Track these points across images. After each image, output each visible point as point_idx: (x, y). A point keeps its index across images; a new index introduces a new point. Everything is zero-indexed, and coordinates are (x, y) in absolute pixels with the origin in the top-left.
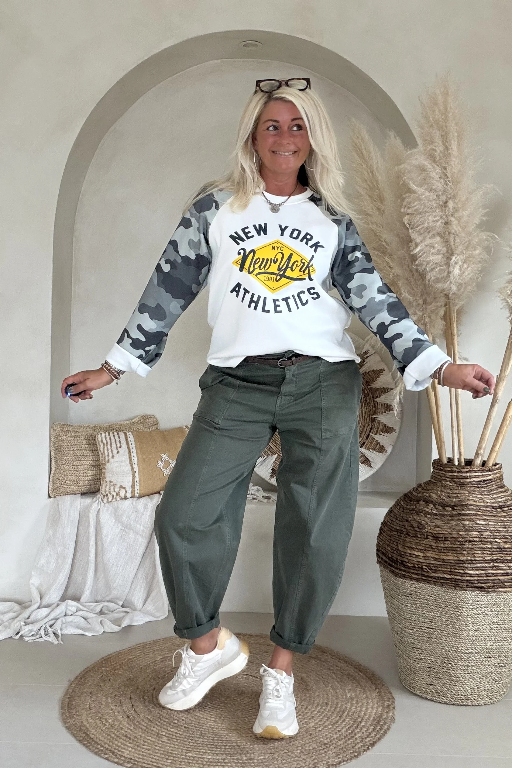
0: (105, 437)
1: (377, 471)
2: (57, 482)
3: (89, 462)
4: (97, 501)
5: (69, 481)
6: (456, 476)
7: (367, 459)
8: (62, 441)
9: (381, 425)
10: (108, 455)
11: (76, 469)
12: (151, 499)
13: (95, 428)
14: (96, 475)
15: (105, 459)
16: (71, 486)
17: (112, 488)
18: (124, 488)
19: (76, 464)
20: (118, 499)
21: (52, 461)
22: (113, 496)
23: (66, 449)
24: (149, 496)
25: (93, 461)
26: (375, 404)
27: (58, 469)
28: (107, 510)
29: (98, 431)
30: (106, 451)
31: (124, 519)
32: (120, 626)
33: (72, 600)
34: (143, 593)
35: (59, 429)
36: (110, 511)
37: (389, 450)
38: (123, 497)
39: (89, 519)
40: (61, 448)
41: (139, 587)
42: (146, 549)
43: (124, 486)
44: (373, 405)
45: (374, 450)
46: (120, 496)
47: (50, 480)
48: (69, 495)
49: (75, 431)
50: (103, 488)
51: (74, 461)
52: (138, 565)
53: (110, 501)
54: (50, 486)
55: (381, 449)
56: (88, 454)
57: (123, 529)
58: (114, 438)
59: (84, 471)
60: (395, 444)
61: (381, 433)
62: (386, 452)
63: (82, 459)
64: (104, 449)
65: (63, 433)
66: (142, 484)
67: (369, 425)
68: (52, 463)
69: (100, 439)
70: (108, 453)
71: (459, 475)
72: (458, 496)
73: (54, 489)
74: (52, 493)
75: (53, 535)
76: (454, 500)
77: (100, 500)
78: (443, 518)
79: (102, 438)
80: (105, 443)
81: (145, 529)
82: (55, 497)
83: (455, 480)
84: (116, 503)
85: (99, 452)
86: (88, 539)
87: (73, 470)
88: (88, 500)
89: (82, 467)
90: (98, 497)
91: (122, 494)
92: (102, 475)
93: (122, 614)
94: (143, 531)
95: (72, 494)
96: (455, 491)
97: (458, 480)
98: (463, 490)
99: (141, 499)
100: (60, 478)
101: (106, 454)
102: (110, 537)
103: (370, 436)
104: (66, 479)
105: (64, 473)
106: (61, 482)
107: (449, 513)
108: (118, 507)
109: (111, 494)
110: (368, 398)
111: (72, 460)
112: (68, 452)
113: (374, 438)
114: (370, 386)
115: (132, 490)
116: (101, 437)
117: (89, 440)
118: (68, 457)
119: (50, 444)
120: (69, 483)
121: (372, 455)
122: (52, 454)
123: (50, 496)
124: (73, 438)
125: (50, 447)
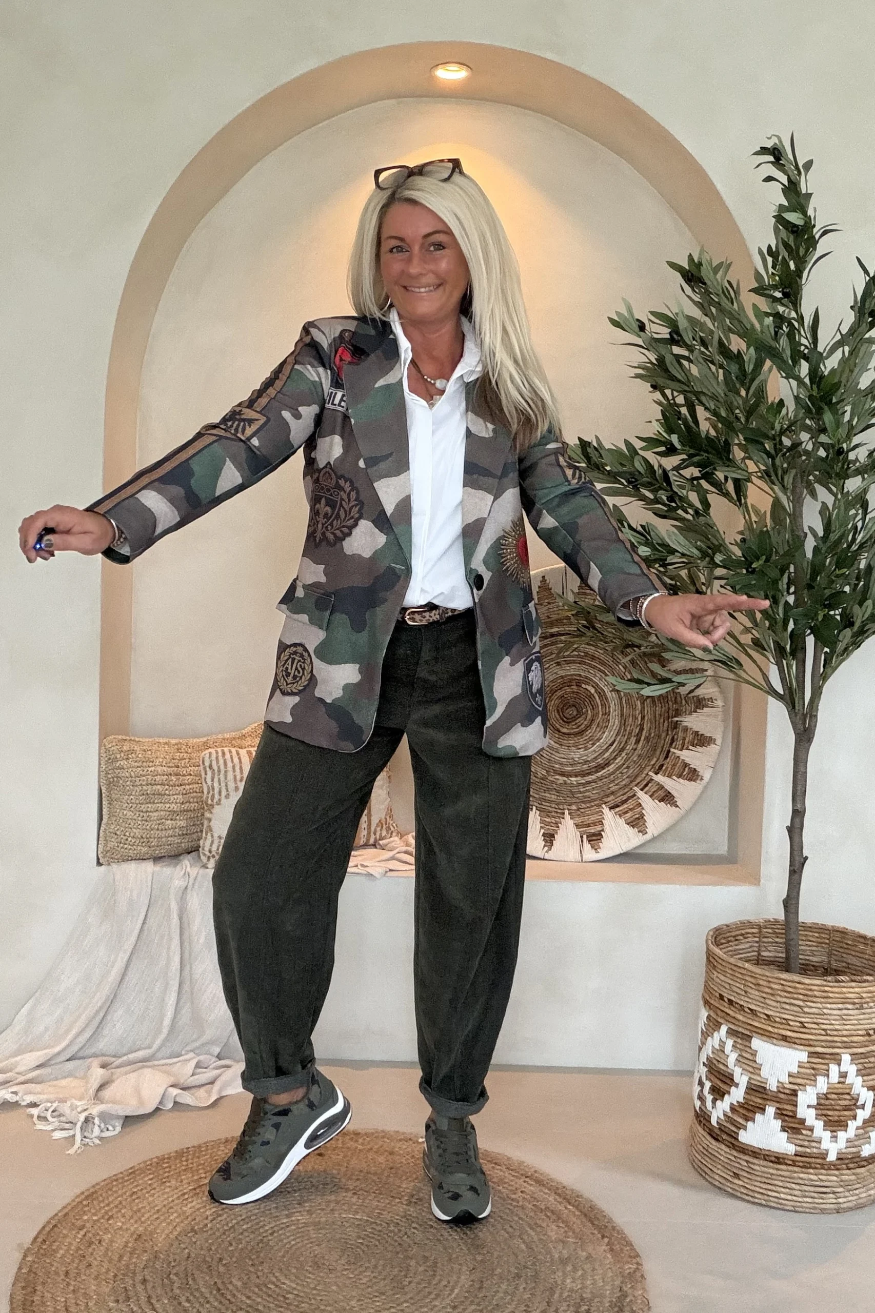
2: (113, 840)
3: (168, 805)
4: (183, 872)
5: (133, 837)
7: (669, 793)
8: (121, 768)
9: (689, 733)
11: (145, 818)
13: (178, 746)
14: (180, 828)
16: (138, 845)
19: (144, 810)
21: (104, 798)
23: (128, 783)
25: (176, 803)
26: (676, 698)
27: (113, 816)
35: (114, 748)
36: (204, 890)
37: (707, 775)
39: (168, 905)
40: (119, 782)
44: (673, 699)
45: (680, 776)
47: (101, 835)
48: (133, 861)
49: (144, 751)
51: (142, 804)
54: (100, 845)
55: (693, 775)
56: (167, 792)
59: (160, 821)
60: (716, 763)
61: (690, 747)
62: (702, 779)
63: (156, 801)
65: (122, 755)
67: (667, 734)
68: (104, 803)
73: (108, 851)
74: (104, 857)
77: (189, 869)
82: (109, 864)
87: (140, 818)
88: (166, 870)
89: (156, 814)
90: (184, 864)
95: (139, 859)
100: (118, 833)
102: (205, 934)
103: (670, 754)
104: (127, 834)
105: (123, 824)
106: (119, 840)
111: (137, 802)
112: (131, 788)
113: (678, 757)
117: (169, 767)
118: (132, 797)
119: (99, 772)
120: (133, 841)
121: (677, 786)
122: (103, 791)
123: (101, 861)
124: (140, 763)
125: (99, 775)
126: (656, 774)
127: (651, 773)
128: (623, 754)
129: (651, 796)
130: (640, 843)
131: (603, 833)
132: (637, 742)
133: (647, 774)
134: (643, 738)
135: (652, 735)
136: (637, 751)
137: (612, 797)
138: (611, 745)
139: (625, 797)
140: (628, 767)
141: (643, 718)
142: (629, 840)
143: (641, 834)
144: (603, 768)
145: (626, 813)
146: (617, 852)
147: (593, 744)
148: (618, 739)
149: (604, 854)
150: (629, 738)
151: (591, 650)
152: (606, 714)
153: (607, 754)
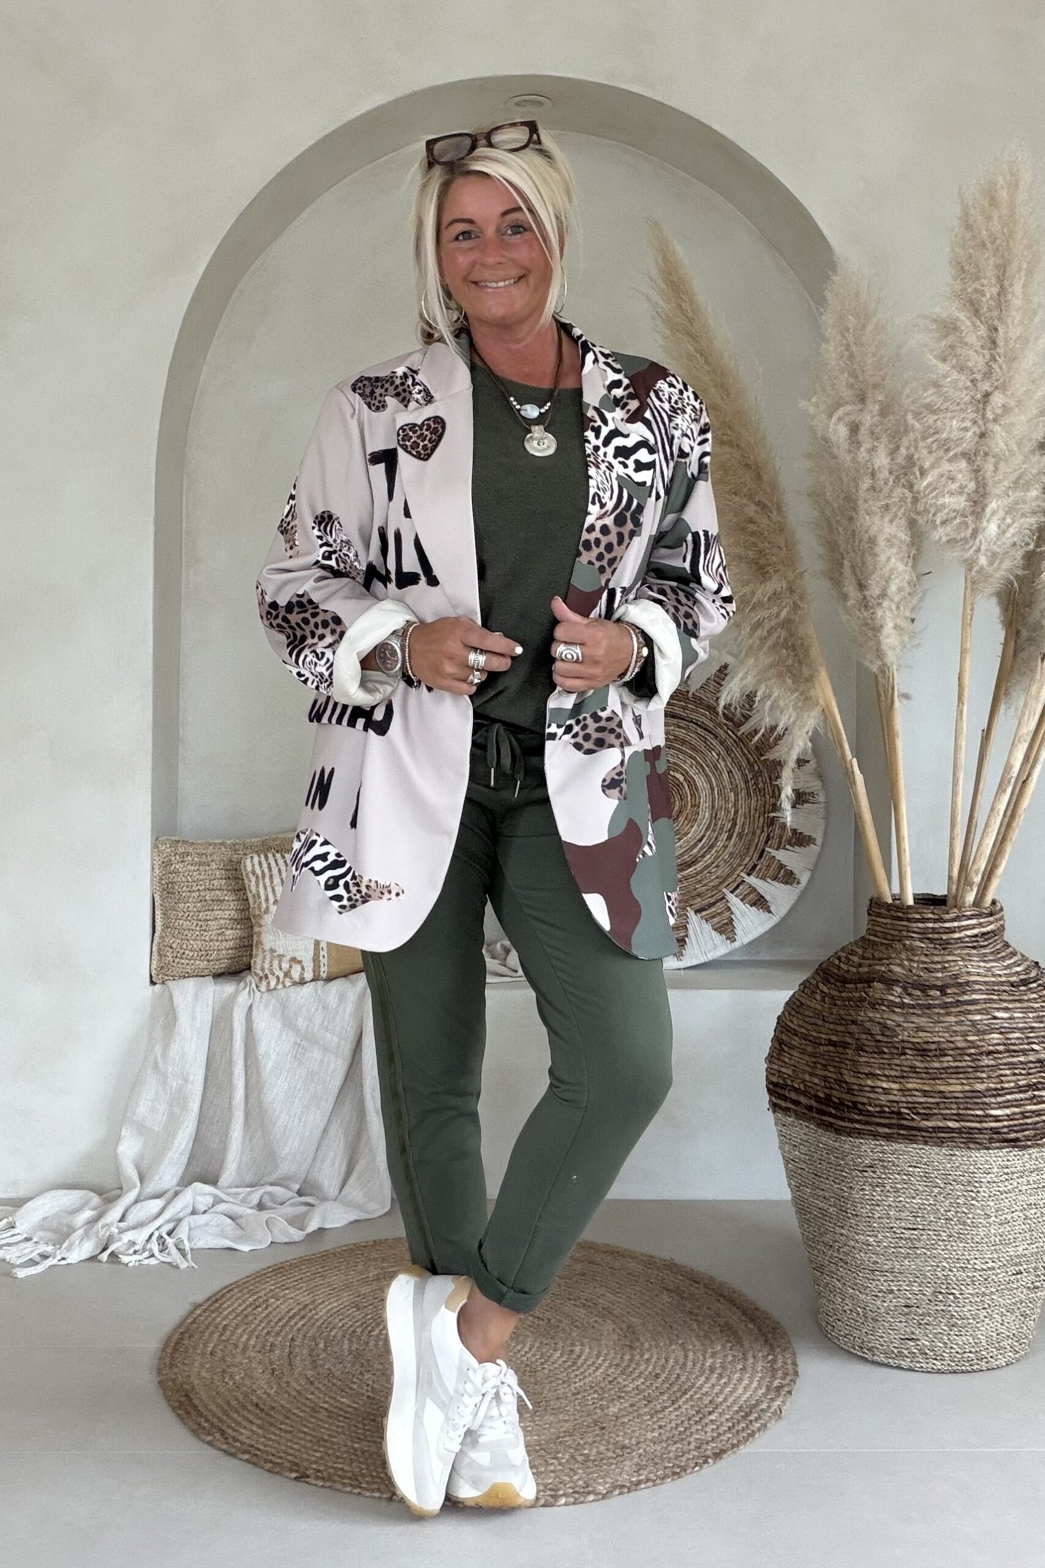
0: (260, 863)
1: (783, 921)
2: (168, 954)
3: (229, 912)
4: (248, 989)
5: (191, 950)
6: (932, 928)
7: (762, 896)
8: (177, 872)
9: (787, 830)
10: (267, 900)
11: (204, 928)
12: (352, 982)
13: (234, 848)
14: (242, 938)
15: (260, 909)
16: (195, 960)
17: (276, 963)
18: (300, 962)
19: (203, 918)
20: (288, 984)
21: (157, 912)
22: (278, 978)
23: (184, 889)
24: (345, 976)
25: (236, 910)
26: (773, 791)
27: (167, 927)
28: (267, 1006)
29: (241, 852)
30: (262, 892)
31: (301, 1023)
32: (302, 1229)
33: (205, 1181)
34: (340, 1165)
35: (169, 850)
36: (271, 1007)
37: (804, 878)
38: (298, 980)
39: (232, 1026)
40: (173, 888)
41: (331, 1155)
42: (345, 1080)
43: (300, 959)
44: (770, 792)
45: (775, 878)
46: (291, 978)
47: (154, 949)
48: (191, 979)
49: (198, 854)
50: (258, 963)
51: (199, 912)
52: (330, 1111)
53: (272, 987)
54: (154, 962)
55: (789, 878)
56: (226, 898)
57: (299, 1042)
58: (277, 864)
59: (219, 931)
60: (814, 866)
61: (788, 847)
62: (798, 883)
63: (215, 908)
64: (257, 886)
65: (177, 857)
66: (334, 955)
67: (763, 831)
68: (157, 917)
69: (249, 869)
70: (267, 896)
71: (937, 925)
72: (945, 968)
73: (162, 968)
74: (158, 975)
75: (161, 1056)
76: (940, 975)
77: (254, 985)
78: (928, 1011)
79: (253, 866)
80: (260, 875)
81: (342, 1042)
82: (163, 983)
83: (930, 936)
84: (282, 993)
85: (249, 894)
86: (230, 1063)
87: (198, 928)
88: (228, 988)
89: (215, 923)
90: (248, 980)
91: (296, 974)
92: (255, 938)
93: (304, 1209)
94: (338, 1046)
95: (197, 976)
96: (936, 959)
97: (936, 936)
98: (949, 955)
99: (333, 983)
100: (174, 946)
101: (263, 898)
102: (273, 1057)
103: (765, 853)
104: (184, 946)
105: (180, 936)
106: (175, 955)
107: (937, 1002)
108: (288, 1000)
109: (273, 974)
110: (760, 779)
111: (195, 909)
112: (188, 894)
113: (774, 857)
114: (762, 755)
115: (314, 967)
116: (252, 864)
117: (227, 870)
118: (188, 905)
119: (152, 880)
120: (191, 955)
121: (773, 888)
122: (156, 899)
123: (154, 980)
124: (197, 867)
125: (152, 885)
126: (749, 875)
127: (743, 874)
128: (713, 851)
129: (742, 900)
130: (727, 951)
131: (686, 939)
132: (729, 838)
133: (738, 875)
134: (735, 835)
135: (746, 831)
136: (728, 849)
137: (699, 900)
138: (700, 841)
139: (712, 900)
140: (717, 866)
141: (736, 812)
142: (715, 948)
143: (728, 941)
144: (690, 866)
145: (714, 917)
146: (702, 959)
147: (680, 839)
148: (708, 834)
149: (687, 962)
150: (720, 834)
151: (681, 733)
152: (695, 806)
153: (695, 851)
